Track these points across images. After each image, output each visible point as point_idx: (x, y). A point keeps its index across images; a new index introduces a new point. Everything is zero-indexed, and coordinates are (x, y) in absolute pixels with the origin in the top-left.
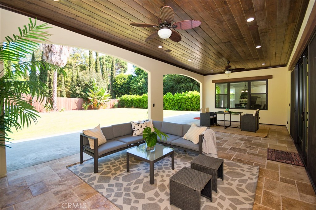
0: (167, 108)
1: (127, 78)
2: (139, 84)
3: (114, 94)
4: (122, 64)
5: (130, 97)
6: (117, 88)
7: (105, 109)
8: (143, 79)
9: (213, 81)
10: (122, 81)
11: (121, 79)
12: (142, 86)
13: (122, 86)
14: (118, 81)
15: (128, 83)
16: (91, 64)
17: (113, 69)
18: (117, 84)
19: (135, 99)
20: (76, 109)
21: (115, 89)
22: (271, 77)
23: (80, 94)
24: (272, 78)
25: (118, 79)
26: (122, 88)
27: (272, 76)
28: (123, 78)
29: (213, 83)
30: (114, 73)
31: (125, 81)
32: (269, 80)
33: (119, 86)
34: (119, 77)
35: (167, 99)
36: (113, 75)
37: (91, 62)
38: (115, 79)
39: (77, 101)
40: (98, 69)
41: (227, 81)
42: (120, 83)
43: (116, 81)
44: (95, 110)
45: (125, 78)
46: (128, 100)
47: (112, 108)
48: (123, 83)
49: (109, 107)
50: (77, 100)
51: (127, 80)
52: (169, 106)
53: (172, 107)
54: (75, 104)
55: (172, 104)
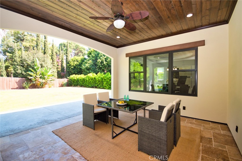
0: (105, 87)
1: (79, 60)
2: (87, 65)
3: (68, 74)
4: (81, 49)
5: (76, 77)
6: (70, 69)
7: (50, 88)
8: (90, 61)
9: (127, 55)
10: (75, 62)
11: (74, 61)
12: (89, 67)
13: (75, 67)
14: (72, 63)
15: (80, 65)
16: (38, 45)
17: (67, 52)
18: (70, 65)
19: (80, 79)
20: (17, 88)
21: (69, 70)
22: (202, 43)
23: (22, 73)
24: (204, 45)
25: (72, 61)
26: (75, 69)
27: (204, 41)
28: (76, 61)
29: (126, 57)
30: (68, 56)
31: (78, 63)
32: (199, 48)
33: (72, 67)
34: (73, 59)
35: (105, 78)
36: (67, 57)
37: (39, 44)
38: (69, 61)
39: (18, 81)
40: (46, 51)
41: (143, 54)
42: (73, 65)
43: (70, 63)
44: (38, 89)
45: (78, 60)
46: (75, 80)
47: (61, 87)
48: (76, 64)
49: (58, 85)
50: (18, 79)
51: (79, 62)
52: (107, 86)
53: (110, 86)
54: (16, 83)
55: (109, 84)
